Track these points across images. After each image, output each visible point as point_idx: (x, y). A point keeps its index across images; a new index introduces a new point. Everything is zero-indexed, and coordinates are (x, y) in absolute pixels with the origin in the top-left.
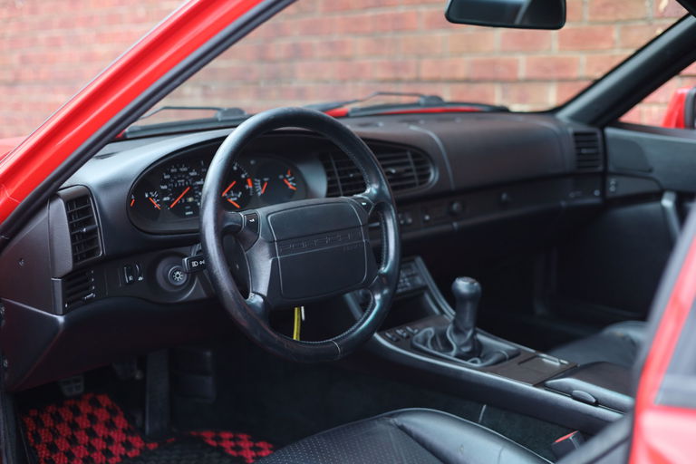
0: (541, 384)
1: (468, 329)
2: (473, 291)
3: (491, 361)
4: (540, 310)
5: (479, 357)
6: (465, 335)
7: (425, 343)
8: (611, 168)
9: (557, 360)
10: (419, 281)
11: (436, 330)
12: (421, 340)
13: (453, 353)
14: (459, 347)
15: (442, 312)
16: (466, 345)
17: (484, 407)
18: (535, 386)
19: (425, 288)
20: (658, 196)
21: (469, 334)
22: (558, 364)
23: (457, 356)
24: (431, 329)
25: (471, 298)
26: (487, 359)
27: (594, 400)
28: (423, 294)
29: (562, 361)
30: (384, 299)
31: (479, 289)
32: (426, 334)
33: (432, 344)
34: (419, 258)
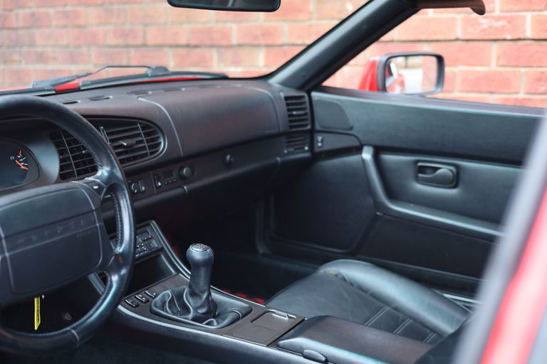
0: (274, 344)
1: (203, 292)
2: (207, 257)
3: (226, 322)
4: (261, 249)
5: (214, 317)
6: (201, 298)
7: (163, 308)
8: (318, 127)
9: (285, 314)
10: (155, 244)
11: (173, 292)
12: (159, 304)
13: (190, 316)
14: (196, 309)
15: (178, 271)
16: (201, 307)
18: (268, 346)
19: (162, 249)
20: (359, 150)
21: (205, 296)
22: (287, 319)
23: (194, 319)
24: (168, 292)
25: (205, 263)
26: (224, 320)
27: (324, 359)
28: (159, 256)
29: (290, 315)
30: (121, 279)
31: (212, 254)
32: (163, 296)
33: (170, 307)
34: (154, 222)
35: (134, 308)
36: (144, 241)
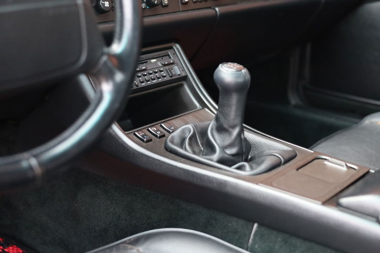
0: (333, 201)
1: (234, 127)
2: (240, 80)
3: (263, 167)
5: (246, 160)
6: (230, 134)
7: (182, 144)
9: (344, 164)
10: (177, 71)
11: (195, 127)
12: (177, 140)
13: (216, 156)
14: (223, 148)
16: (231, 146)
17: (256, 225)
19: (185, 78)
21: (236, 132)
22: (345, 169)
23: (221, 161)
24: (190, 126)
25: (239, 88)
26: (259, 164)
28: (182, 85)
29: (349, 165)
31: (248, 77)
32: (183, 131)
33: (190, 145)
34: (178, 46)
35: (146, 142)
36: (164, 65)
